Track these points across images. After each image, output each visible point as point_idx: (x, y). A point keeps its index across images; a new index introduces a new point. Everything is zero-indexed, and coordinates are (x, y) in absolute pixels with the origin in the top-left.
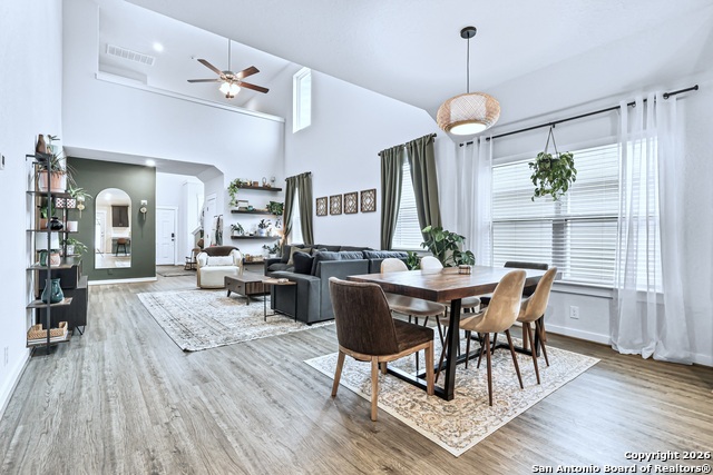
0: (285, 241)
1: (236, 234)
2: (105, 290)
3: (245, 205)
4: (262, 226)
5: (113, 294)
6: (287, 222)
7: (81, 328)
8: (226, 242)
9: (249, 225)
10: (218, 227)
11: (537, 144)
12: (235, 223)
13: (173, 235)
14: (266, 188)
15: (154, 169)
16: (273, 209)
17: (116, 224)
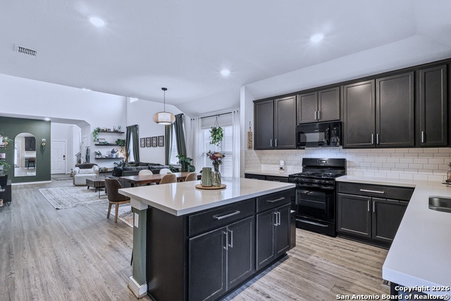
0: (127, 160)
1: (97, 156)
2: (21, 188)
3: (103, 141)
4: (113, 152)
5: (25, 190)
6: (127, 150)
7: (9, 203)
8: (92, 161)
9: (105, 152)
10: (87, 153)
11: (212, 122)
12: (97, 151)
13: (64, 156)
14: (116, 132)
15: (50, 122)
16: (119, 143)
17: (27, 149)
